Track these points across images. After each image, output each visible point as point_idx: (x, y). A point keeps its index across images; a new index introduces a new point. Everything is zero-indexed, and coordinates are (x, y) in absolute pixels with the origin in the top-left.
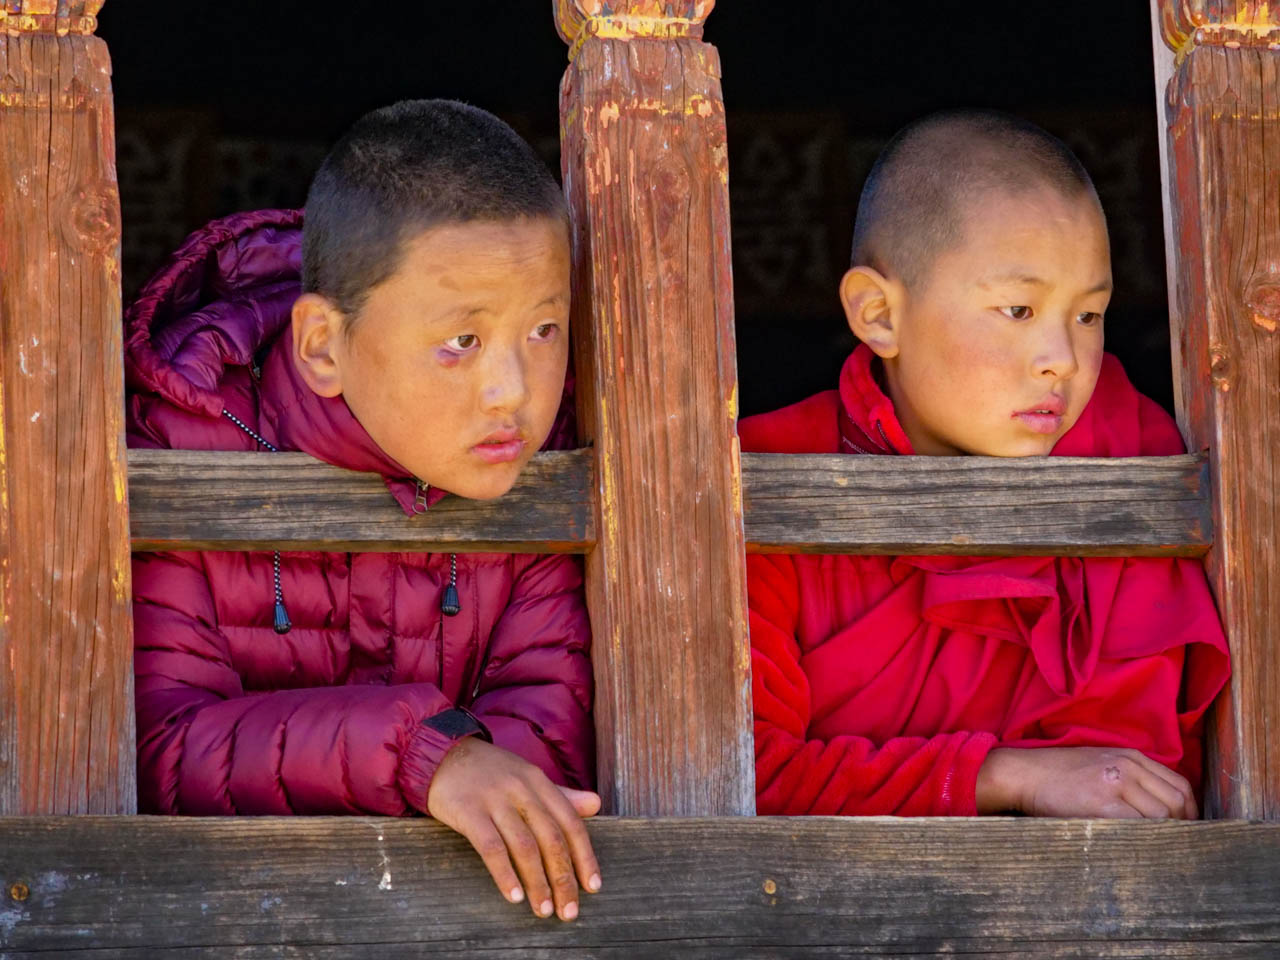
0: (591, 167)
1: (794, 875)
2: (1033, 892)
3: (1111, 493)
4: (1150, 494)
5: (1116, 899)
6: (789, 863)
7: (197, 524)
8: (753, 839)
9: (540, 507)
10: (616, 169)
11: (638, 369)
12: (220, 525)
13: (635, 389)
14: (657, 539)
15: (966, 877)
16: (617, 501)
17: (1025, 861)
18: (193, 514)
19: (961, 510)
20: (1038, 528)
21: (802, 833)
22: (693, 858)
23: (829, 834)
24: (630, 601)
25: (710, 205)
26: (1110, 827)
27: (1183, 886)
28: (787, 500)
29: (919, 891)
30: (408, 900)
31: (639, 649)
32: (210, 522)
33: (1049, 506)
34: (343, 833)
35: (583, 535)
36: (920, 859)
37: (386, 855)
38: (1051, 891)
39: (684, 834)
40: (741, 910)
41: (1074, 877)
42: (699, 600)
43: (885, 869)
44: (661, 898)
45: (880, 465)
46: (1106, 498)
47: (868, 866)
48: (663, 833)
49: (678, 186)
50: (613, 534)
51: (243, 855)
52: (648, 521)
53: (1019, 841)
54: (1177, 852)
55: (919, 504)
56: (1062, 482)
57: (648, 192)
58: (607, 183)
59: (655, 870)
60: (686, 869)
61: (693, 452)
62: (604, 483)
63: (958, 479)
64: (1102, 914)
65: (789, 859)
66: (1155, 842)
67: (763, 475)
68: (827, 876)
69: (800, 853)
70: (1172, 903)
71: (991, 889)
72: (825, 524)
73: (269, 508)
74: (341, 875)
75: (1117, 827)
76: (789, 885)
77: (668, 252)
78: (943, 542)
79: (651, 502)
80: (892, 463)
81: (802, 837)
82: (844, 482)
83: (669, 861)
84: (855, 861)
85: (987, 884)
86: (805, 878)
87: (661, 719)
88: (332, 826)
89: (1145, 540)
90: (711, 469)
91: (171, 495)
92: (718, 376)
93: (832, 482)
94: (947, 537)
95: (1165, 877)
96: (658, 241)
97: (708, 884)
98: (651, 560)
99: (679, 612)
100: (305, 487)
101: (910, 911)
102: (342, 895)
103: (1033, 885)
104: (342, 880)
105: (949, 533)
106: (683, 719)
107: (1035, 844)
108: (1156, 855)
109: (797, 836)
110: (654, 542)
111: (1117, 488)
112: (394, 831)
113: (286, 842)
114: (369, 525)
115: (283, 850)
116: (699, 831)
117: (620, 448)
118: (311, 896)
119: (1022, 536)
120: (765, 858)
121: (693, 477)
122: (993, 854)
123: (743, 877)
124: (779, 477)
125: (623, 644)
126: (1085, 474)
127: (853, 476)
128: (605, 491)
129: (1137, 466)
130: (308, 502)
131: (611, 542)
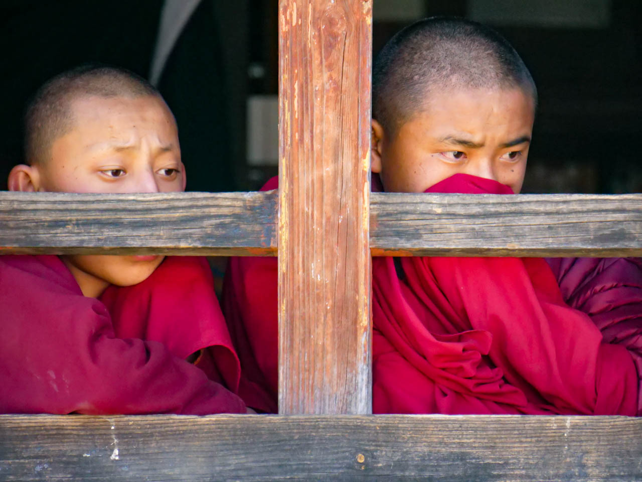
0: (283, 14)
1: (376, 451)
2: (531, 462)
3: (611, 217)
4: (637, 217)
5: (585, 466)
6: (373, 444)
7: (24, 237)
8: (351, 429)
9: (242, 226)
10: (299, 16)
11: (307, 139)
12: (38, 237)
13: (304, 152)
14: (313, 246)
15: (488, 452)
16: (288, 222)
17: (526, 442)
18: (21, 231)
19: (514, 227)
20: (563, 238)
21: (383, 425)
22: (312, 440)
23: (400, 425)
24: (293, 283)
25: (359, 38)
26: (582, 421)
27: (628, 458)
28: (402, 222)
29: (457, 461)
30: (129, 466)
31: (297, 313)
32: (32, 236)
33: (572, 225)
34: (89, 424)
35: (269, 244)
36: (458, 441)
37: (116, 438)
38: (543, 461)
39: (307, 425)
40: (342, 473)
41: (557, 452)
42: (337, 283)
43: (436, 447)
44: (290, 465)
45: (464, 199)
46: (609, 219)
47: (425, 446)
48: (294, 425)
49: (339, 26)
50: (285, 242)
51: (25, 438)
52: (308, 235)
53: (524, 430)
54: (625, 436)
55: (487, 224)
56: (580, 210)
57: (319, 30)
58: (294, 24)
59: (287, 448)
60: (308, 447)
61: (339, 191)
62: (281, 210)
63: (513, 208)
64: (575, 475)
65: (374, 441)
66: (610, 431)
67: (388, 206)
68: (398, 452)
69: (381, 437)
70: (621, 468)
71: (504, 459)
72: (425, 236)
73: (70, 227)
74: (87, 450)
75: (586, 421)
76: (373, 457)
77: (330, 67)
78: (501, 247)
79: (310, 222)
80: (471, 198)
81: (383, 427)
82: (439, 210)
83: (297, 442)
84: (416, 442)
85: (501, 457)
86: (384, 453)
87: (309, 356)
88: (82, 420)
89: (632, 245)
90: (350, 202)
91: (8, 219)
92: (358, 145)
93: (432, 210)
94: (504, 244)
95: (617, 452)
96: (324, 60)
97: (321, 456)
98: (308, 258)
99: (324, 291)
100: (94, 214)
101: (451, 473)
102: (87, 463)
103: (531, 457)
104: (87, 454)
105: (505, 242)
106: (323, 356)
107: (533, 432)
108: (611, 438)
109: (379, 427)
110: (310, 247)
111: (617, 213)
112: (121, 423)
113: (52, 430)
114: (133, 237)
115: (51, 435)
116: (317, 423)
117: (292, 189)
118: (67, 463)
119: (552, 243)
120: (358, 440)
121: (339, 207)
122: (506, 438)
123: (344, 452)
124: (398, 208)
125: (287, 311)
126: (595, 205)
127: (446, 206)
128: (281, 216)
129: (630, 199)
130: (95, 224)
131: (283, 247)
